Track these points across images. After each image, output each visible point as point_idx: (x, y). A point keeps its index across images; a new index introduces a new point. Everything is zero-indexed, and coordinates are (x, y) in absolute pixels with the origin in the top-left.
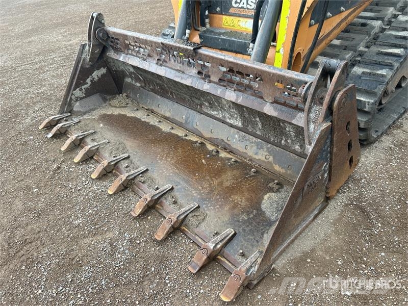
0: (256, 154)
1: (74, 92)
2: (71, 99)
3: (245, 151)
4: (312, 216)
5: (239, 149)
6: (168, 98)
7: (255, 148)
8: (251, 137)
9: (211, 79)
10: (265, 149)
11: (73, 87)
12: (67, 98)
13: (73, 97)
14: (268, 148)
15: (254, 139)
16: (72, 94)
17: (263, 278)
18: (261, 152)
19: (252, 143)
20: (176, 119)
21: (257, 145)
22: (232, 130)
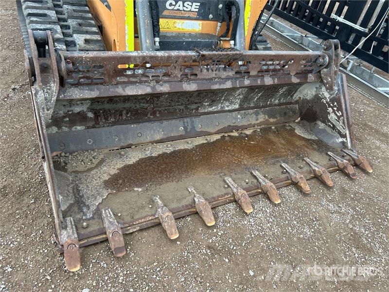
0: (257, 120)
3: (249, 123)
5: (245, 124)
6: (149, 121)
7: (255, 116)
8: (249, 111)
9: (251, 74)
10: (261, 113)
14: (262, 112)
15: (252, 111)
18: (259, 116)
19: (252, 114)
20: (172, 135)
21: (256, 114)
22: (234, 113)
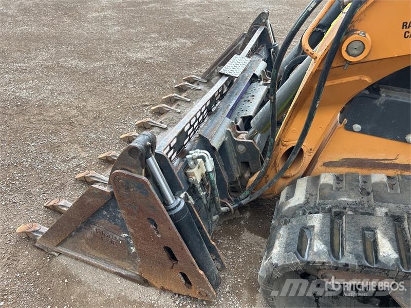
1: (218, 67)
2: (214, 71)
4: (118, 270)
11: (219, 63)
12: (212, 69)
13: (216, 70)
16: (216, 68)
17: (42, 250)
